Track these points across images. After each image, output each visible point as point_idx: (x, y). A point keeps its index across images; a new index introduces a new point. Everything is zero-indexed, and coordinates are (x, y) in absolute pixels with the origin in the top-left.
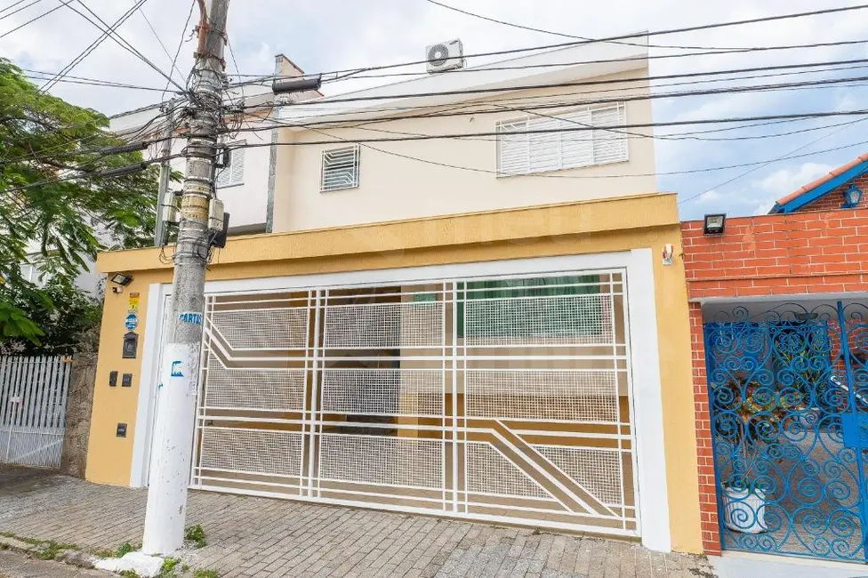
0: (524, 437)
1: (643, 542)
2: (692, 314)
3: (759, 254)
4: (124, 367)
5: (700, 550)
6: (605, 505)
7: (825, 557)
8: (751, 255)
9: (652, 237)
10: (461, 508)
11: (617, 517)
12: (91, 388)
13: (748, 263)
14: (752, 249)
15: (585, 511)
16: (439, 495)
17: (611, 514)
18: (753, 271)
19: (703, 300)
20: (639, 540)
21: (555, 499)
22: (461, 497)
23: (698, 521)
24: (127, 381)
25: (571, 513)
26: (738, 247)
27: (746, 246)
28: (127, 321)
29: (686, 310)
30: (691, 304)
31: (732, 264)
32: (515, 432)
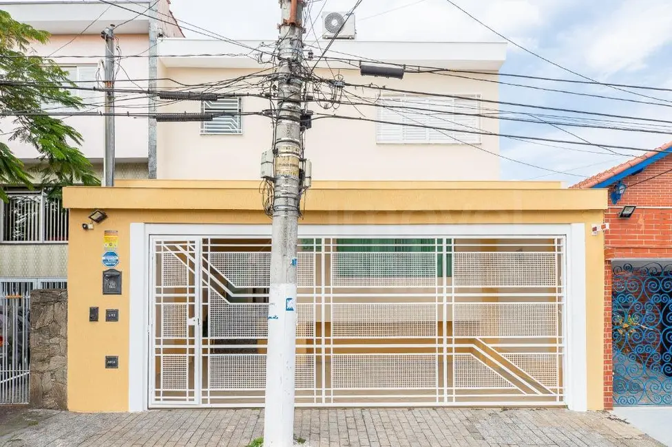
0: (496, 348)
1: (569, 407)
2: (606, 268)
3: (646, 232)
4: (106, 303)
5: (602, 407)
6: (548, 388)
7: (659, 404)
8: (642, 232)
9: (585, 216)
10: (450, 399)
11: (554, 395)
12: (63, 324)
13: (639, 237)
14: (643, 228)
15: (536, 393)
16: (434, 392)
17: (550, 393)
18: (641, 242)
19: (612, 259)
20: (566, 407)
21: (516, 387)
22: (450, 392)
23: (602, 392)
24: (112, 316)
25: (526, 395)
26: (634, 227)
27: (639, 226)
28: (104, 258)
29: (603, 265)
30: (606, 261)
31: (631, 237)
32: (490, 346)
